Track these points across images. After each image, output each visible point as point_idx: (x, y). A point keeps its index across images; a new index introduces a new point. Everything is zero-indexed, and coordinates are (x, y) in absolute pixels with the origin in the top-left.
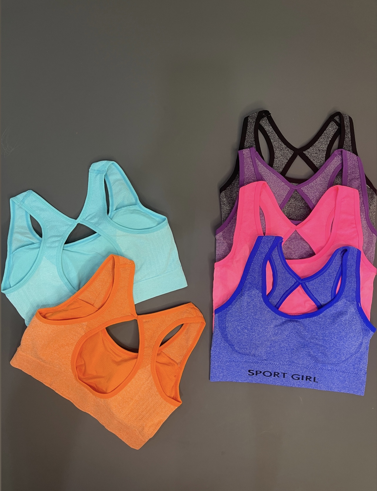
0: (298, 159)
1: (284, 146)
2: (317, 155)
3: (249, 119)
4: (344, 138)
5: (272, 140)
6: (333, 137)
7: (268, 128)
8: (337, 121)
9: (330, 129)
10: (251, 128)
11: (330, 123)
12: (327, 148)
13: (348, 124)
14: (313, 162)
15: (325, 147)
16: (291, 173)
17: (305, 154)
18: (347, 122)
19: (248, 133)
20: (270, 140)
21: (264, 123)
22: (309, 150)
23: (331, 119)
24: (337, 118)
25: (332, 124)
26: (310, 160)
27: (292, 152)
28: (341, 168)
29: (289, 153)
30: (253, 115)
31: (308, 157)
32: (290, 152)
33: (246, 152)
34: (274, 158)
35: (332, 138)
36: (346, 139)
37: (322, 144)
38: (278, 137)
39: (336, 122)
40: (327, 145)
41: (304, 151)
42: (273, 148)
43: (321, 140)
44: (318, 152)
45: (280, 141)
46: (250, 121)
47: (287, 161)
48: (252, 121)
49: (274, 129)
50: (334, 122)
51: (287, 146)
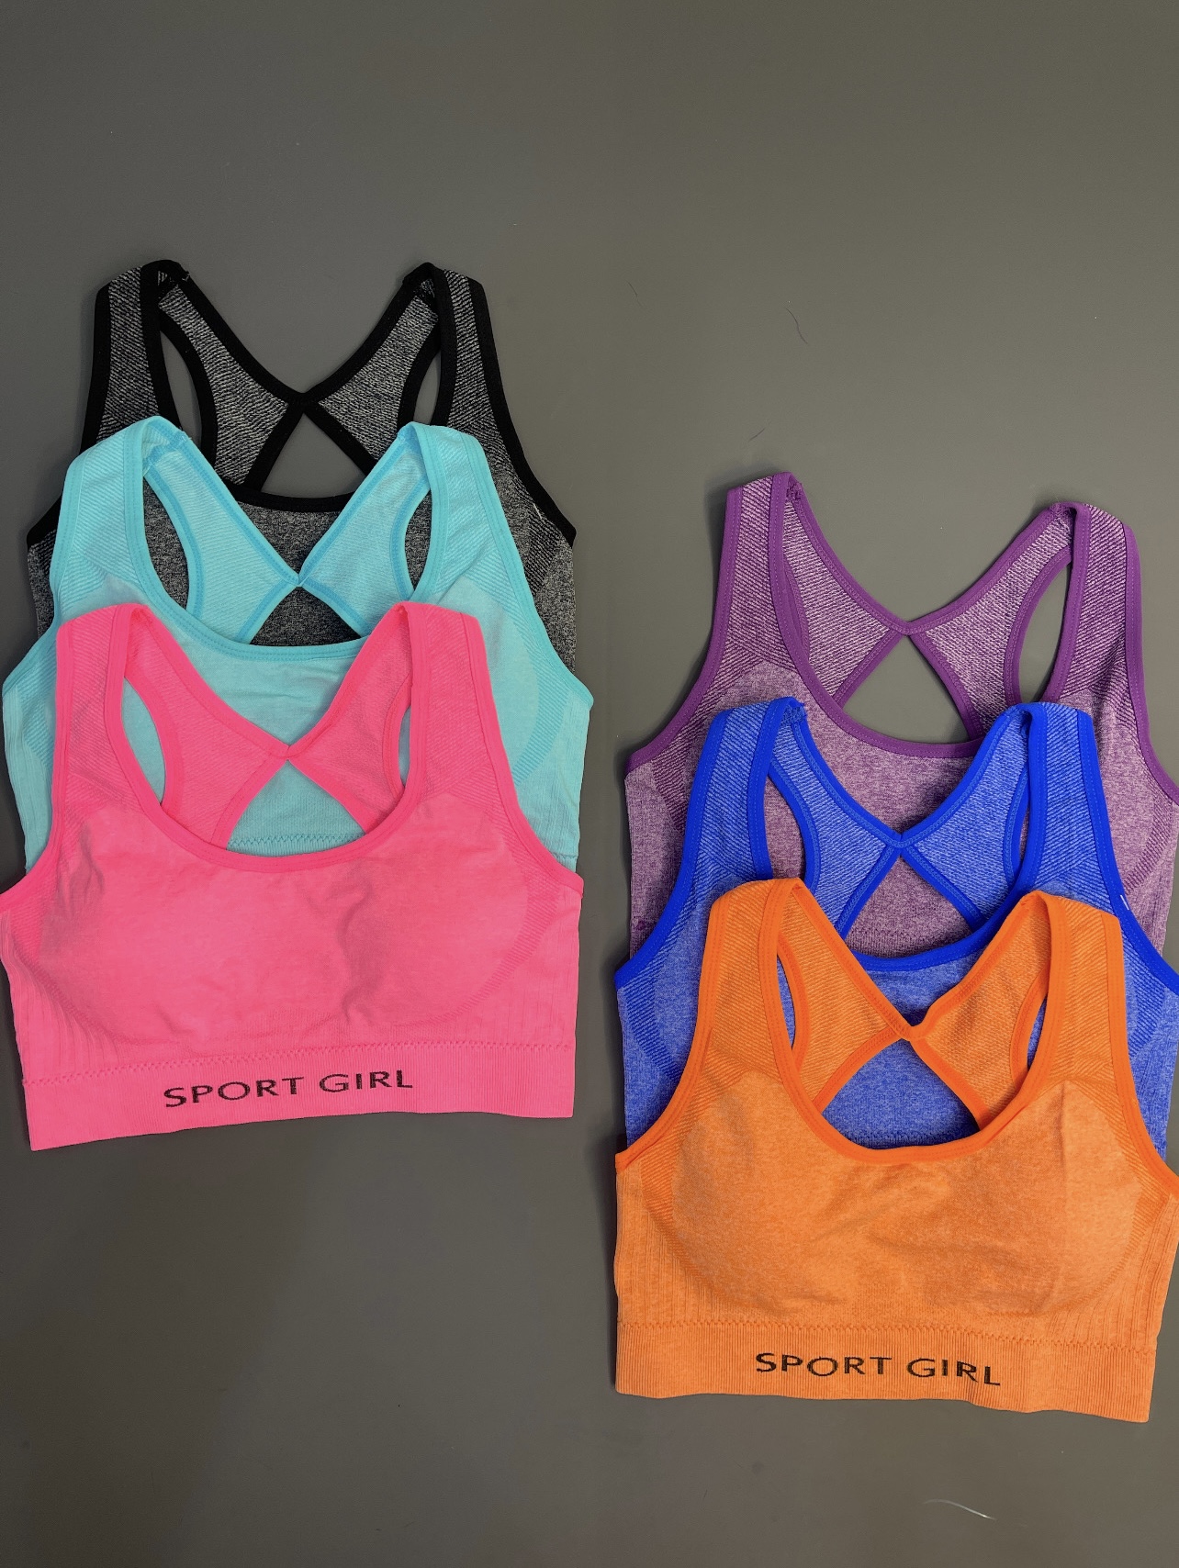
0: (307, 431)
1: (252, 384)
2: (370, 412)
3: (113, 293)
4: (456, 353)
5: (207, 367)
6: (421, 350)
7: (193, 325)
8: (431, 296)
9: (411, 322)
10: (128, 327)
11: (409, 304)
12: (404, 389)
13: (468, 304)
14: (358, 436)
15: (395, 386)
16: (280, 481)
17: (324, 411)
18: (460, 300)
20: (201, 365)
21: (177, 308)
22: (337, 396)
23: (410, 288)
24: (427, 286)
25: (417, 305)
26: (343, 428)
27: (283, 406)
29: (273, 410)
30: (125, 278)
31: (334, 420)
32: (275, 406)
34: (216, 428)
35: (418, 354)
36: (464, 356)
37: (386, 373)
38: (231, 354)
39: (429, 300)
40: (403, 379)
41: (323, 399)
42: (211, 394)
43: (384, 362)
44: (373, 402)
45: (237, 371)
46: (119, 301)
47: (265, 438)
48: (127, 302)
49: (212, 329)
50: (420, 297)
51: (263, 385)
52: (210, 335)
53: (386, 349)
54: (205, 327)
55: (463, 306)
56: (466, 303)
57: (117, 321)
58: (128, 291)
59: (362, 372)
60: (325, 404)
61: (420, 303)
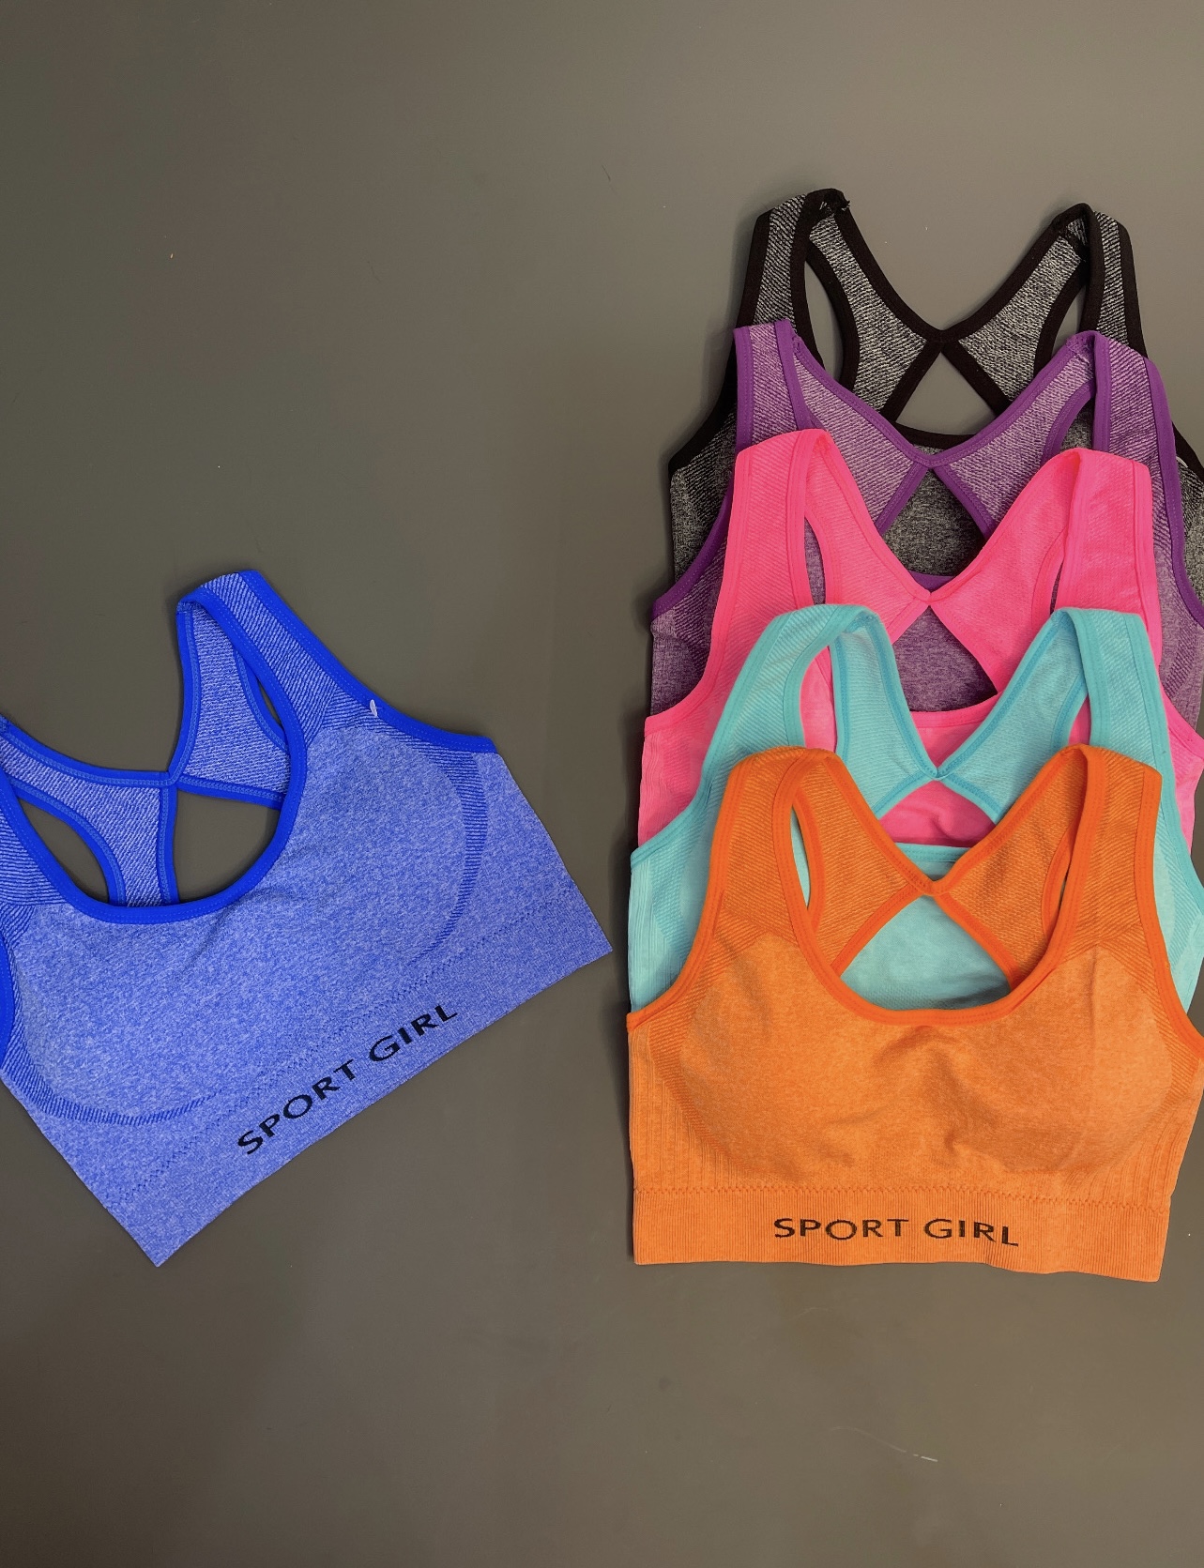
0: (941, 368)
1: (893, 320)
2: (1005, 352)
3: (776, 222)
4: (1100, 297)
5: (851, 299)
6: (1061, 291)
7: (839, 257)
8: (1077, 238)
9: (1053, 263)
10: (779, 253)
11: (1052, 244)
12: (1043, 331)
13: (1115, 248)
14: (995, 377)
15: (1034, 328)
16: (917, 413)
17: (964, 350)
18: (1109, 242)
19: (768, 271)
20: (844, 297)
21: (826, 238)
22: (977, 335)
23: (1055, 228)
24: (1074, 227)
25: (1062, 245)
26: (981, 369)
27: (920, 342)
28: (1088, 398)
29: (909, 345)
30: (789, 205)
31: (974, 359)
32: (913, 342)
33: (760, 336)
34: (857, 359)
35: (1059, 296)
36: (1109, 300)
37: (1026, 314)
38: (873, 287)
39: (1074, 241)
40: (1041, 321)
41: (964, 338)
42: (855, 326)
43: (1021, 302)
44: (1010, 343)
45: (879, 305)
46: (778, 229)
47: (902, 373)
48: (784, 229)
49: (858, 260)
50: (1066, 239)
51: (902, 322)
52: (855, 267)
53: (1027, 289)
54: (850, 258)
56: (1113, 246)
57: (772, 250)
58: (788, 219)
59: (1002, 313)
60: (964, 343)
61: (1065, 245)
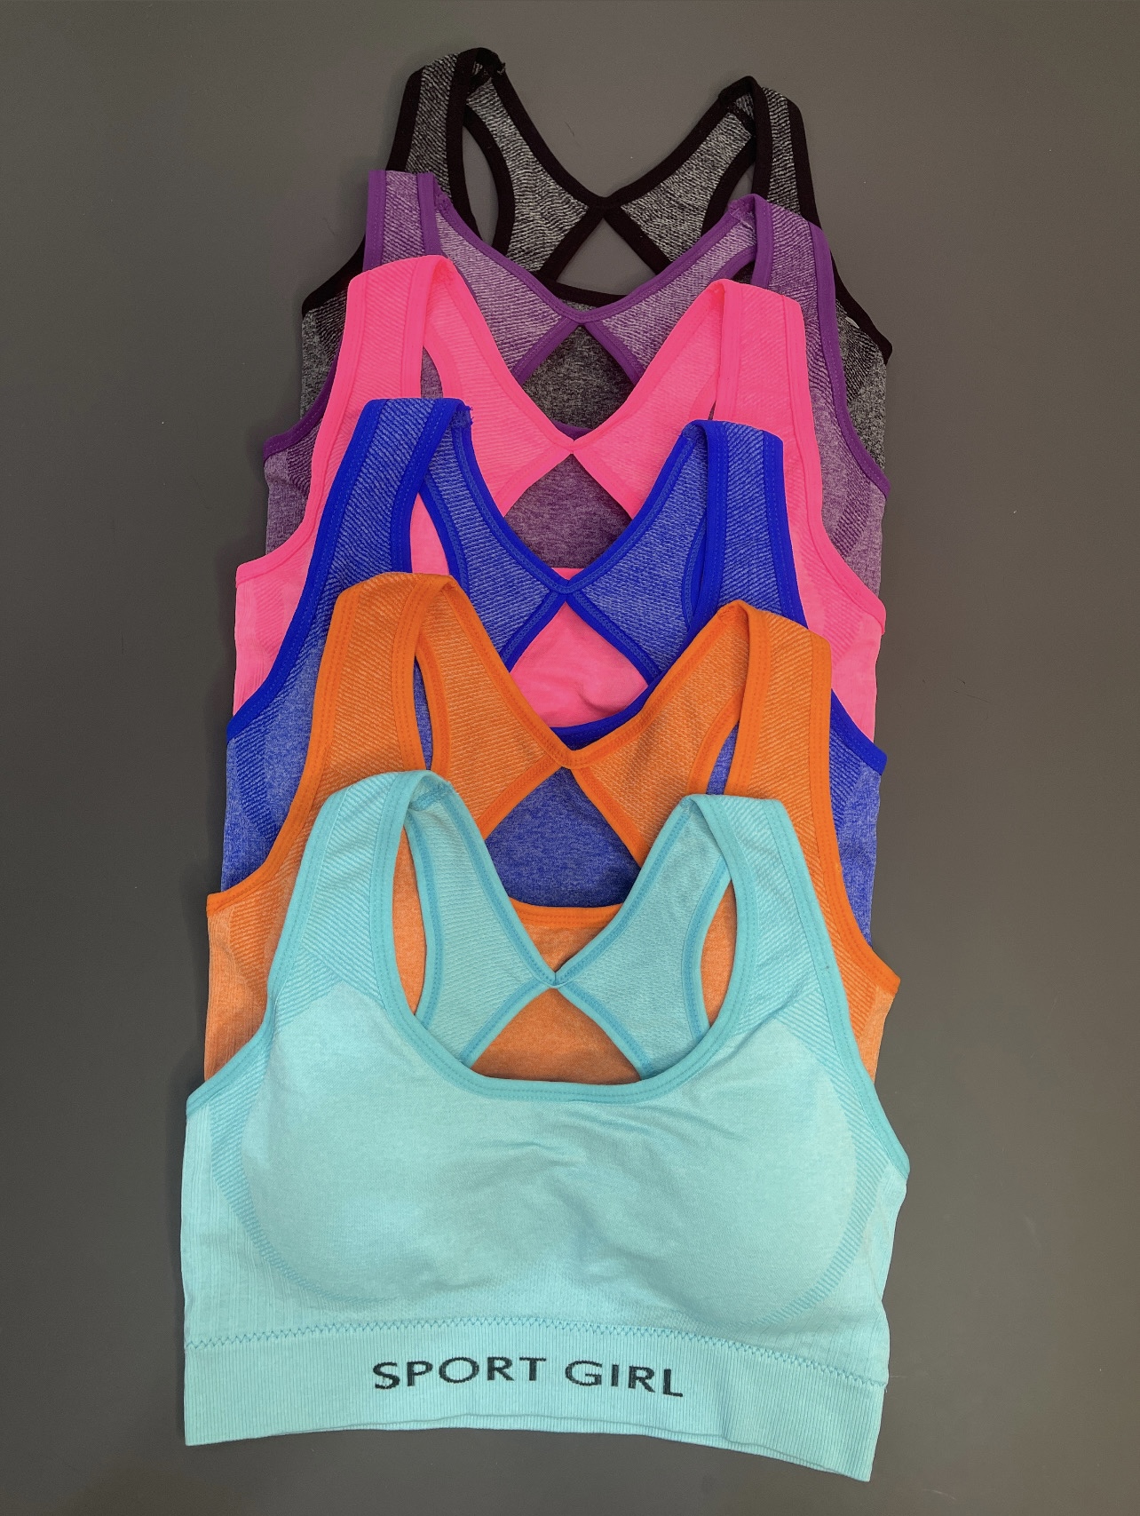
0: (604, 233)
1: (552, 185)
2: (672, 222)
3: (426, 76)
4: (770, 168)
5: (509, 163)
6: (730, 165)
7: (499, 124)
8: (746, 113)
9: (721, 138)
10: (433, 115)
11: (721, 120)
12: (711, 202)
13: (785, 123)
14: (658, 243)
15: (702, 200)
16: (573, 276)
17: (626, 216)
18: (778, 118)
19: (421, 127)
20: (503, 161)
22: (641, 201)
23: (724, 104)
24: (743, 103)
25: (731, 120)
26: (645, 236)
27: (582, 209)
29: (571, 213)
30: (441, 62)
31: (635, 225)
32: (574, 208)
35: (728, 168)
36: (778, 172)
38: (534, 155)
39: (742, 116)
40: (710, 192)
41: (626, 203)
42: (512, 187)
43: (690, 175)
44: (676, 211)
45: (539, 171)
46: (430, 85)
47: (560, 238)
48: (438, 88)
49: (518, 127)
50: (735, 114)
51: (564, 188)
52: (515, 134)
53: (694, 161)
54: (511, 126)
55: (780, 125)
56: (783, 121)
57: (424, 107)
58: (441, 76)
59: (668, 182)
60: (629, 209)
61: (734, 119)
